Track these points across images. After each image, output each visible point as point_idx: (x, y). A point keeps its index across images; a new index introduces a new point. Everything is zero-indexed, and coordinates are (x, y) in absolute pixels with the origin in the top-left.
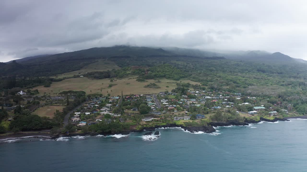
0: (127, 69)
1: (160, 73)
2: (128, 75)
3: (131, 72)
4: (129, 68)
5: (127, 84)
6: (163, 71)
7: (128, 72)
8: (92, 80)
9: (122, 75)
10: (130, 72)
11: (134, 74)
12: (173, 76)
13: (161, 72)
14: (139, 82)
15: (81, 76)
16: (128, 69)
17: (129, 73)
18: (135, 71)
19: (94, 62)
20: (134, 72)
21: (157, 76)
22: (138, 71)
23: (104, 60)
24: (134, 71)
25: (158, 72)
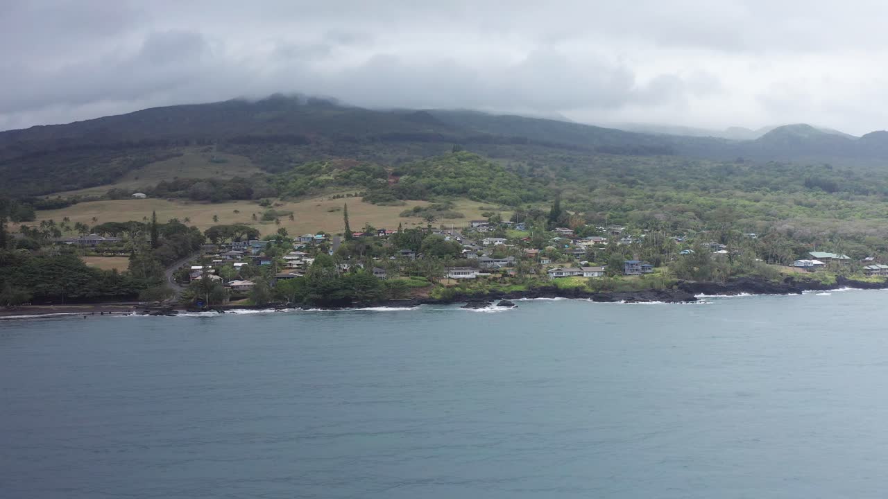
0: (315, 167)
1: (447, 180)
2: (322, 187)
3: (335, 177)
4: (324, 166)
5: (332, 211)
6: (457, 175)
7: (324, 177)
8: (186, 204)
9: (303, 189)
10: (331, 178)
11: (346, 184)
12: (494, 192)
13: (450, 177)
14: (375, 207)
15: (137, 195)
16: (320, 168)
17: (327, 181)
18: (351, 174)
19: (168, 157)
20: (347, 177)
21: (438, 188)
22: (362, 173)
23: (206, 151)
24: (345, 173)
25: (438, 175)
